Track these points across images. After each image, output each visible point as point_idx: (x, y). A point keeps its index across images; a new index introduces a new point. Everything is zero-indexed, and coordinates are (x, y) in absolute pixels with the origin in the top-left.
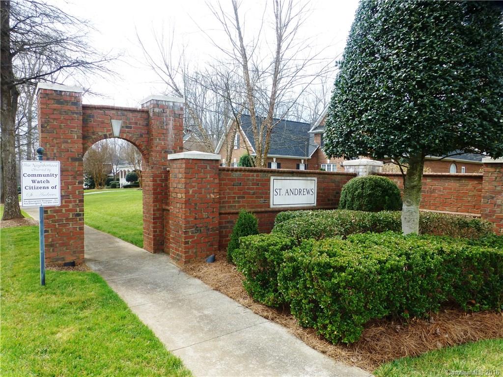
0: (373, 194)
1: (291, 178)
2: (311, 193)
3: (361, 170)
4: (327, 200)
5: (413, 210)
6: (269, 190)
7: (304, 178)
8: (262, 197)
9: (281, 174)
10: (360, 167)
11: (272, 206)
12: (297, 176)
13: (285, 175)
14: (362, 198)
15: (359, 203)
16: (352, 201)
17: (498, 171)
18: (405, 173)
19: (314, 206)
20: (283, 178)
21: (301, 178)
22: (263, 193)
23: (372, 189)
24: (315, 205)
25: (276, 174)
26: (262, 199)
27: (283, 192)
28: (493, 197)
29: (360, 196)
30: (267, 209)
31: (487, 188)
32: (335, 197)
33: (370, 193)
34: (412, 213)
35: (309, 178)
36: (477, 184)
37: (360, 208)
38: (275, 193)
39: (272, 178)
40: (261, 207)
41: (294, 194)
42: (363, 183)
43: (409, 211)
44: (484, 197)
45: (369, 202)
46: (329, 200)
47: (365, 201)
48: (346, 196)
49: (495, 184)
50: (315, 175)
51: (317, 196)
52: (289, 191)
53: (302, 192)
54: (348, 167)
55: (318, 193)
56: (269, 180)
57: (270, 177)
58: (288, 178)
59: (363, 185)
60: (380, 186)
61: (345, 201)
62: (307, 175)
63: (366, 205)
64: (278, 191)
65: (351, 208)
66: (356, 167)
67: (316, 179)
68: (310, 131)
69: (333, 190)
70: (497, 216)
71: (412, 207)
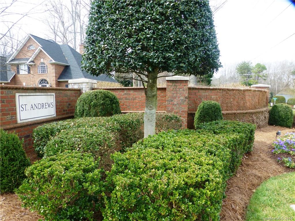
0: (105, 103)
1: (34, 94)
2: (51, 106)
3: (84, 87)
4: (63, 111)
5: (154, 113)
6: (15, 106)
7: (45, 94)
8: (9, 114)
9: (25, 91)
10: (83, 84)
11: (19, 121)
12: (39, 92)
13: (28, 91)
14: (97, 107)
15: (95, 111)
16: (89, 110)
17: (174, 85)
18: (146, 87)
19: (54, 117)
20: (27, 94)
21: (43, 94)
22: (10, 110)
23: (104, 100)
24: (55, 115)
25: (21, 91)
26: (9, 116)
27: (28, 107)
28: (172, 100)
29: (95, 106)
30: (15, 125)
31: (169, 95)
32: (68, 108)
33: (102, 103)
34: (153, 115)
35: (49, 94)
36: (160, 93)
37: (96, 115)
38: (21, 109)
39: (17, 95)
40: (9, 123)
41: (38, 108)
42: (96, 95)
43: (151, 113)
44: (168, 101)
45: (103, 109)
46: (64, 111)
47: (99, 109)
48: (83, 106)
49: (173, 92)
50: (53, 91)
51: (56, 108)
52: (33, 106)
53: (44, 106)
54: (73, 84)
55: (56, 106)
56: (14, 97)
57: (15, 94)
58: (32, 94)
59: (96, 97)
60: (108, 97)
61: (83, 110)
62: (47, 91)
63: (100, 112)
64: (24, 107)
65: (88, 115)
66: (80, 84)
67: (54, 94)
68: (7, 62)
69: (67, 102)
70: (175, 111)
71: (153, 111)
